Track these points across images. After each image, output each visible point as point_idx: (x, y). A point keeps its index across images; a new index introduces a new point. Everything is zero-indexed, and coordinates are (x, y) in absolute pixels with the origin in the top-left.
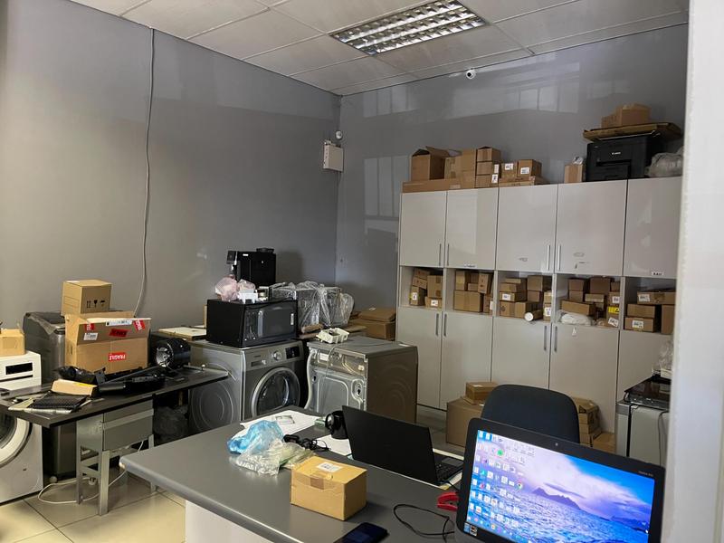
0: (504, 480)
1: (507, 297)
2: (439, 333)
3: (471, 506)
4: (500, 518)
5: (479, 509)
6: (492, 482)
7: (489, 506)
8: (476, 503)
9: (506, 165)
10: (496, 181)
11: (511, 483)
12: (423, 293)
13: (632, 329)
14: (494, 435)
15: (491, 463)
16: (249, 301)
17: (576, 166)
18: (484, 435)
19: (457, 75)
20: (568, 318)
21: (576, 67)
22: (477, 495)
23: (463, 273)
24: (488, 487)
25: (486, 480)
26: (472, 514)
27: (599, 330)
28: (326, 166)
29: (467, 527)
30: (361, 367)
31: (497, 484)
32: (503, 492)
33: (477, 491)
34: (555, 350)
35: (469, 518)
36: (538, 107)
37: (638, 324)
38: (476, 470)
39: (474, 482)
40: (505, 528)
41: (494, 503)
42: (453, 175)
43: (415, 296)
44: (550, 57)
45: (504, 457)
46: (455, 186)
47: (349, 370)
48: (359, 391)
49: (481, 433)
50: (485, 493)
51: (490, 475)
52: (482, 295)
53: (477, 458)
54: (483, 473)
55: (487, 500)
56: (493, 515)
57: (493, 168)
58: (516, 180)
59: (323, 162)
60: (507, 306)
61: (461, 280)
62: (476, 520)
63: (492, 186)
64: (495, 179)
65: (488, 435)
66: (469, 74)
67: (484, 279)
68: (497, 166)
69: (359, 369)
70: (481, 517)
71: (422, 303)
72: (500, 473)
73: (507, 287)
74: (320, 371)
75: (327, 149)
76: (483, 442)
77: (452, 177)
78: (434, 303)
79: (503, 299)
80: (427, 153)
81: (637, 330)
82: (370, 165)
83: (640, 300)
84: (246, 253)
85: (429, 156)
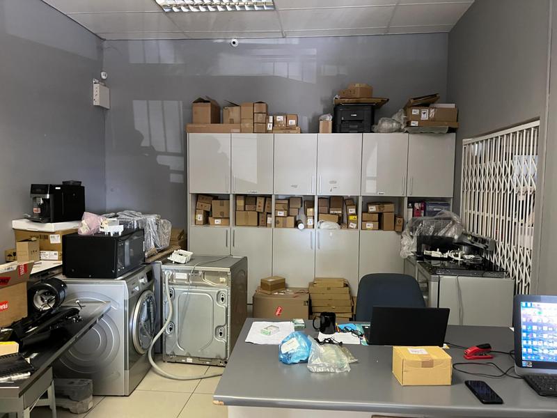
0: (545, 328)
1: (281, 214)
2: (229, 245)
3: (524, 350)
4: (546, 352)
5: (530, 351)
6: (537, 332)
7: (537, 347)
8: (527, 347)
9: (278, 117)
10: (271, 129)
11: (550, 329)
12: (207, 215)
13: (366, 229)
14: (533, 303)
15: (534, 321)
16: (116, 234)
17: (328, 122)
18: (526, 304)
19: (220, 41)
20: (325, 225)
21: (314, 52)
22: (527, 342)
23: (243, 197)
24: (535, 335)
25: (532, 332)
26: (525, 355)
27: (344, 232)
28: (95, 103)
29: (524, 364)
30: (223, 279)
31: (540, 332)
32: (545, 336)
33: (527, 339)
34: (319, 248)
35: (524, 358)
36: (288, 76)
37: (369, 225)
38: (524, 327)
39: (524, 335)
40: (549, 356)
41: (540, 344)
42: (232, 121)
43: (200, 217)
44: (295, 41)
45: (543, 314)
46: (235, 130)
47: (210, 283)
48: (223, 299)
49: (523, 304)
50: (533, 339)
51: (535, 328)
52: (258, 213)
53: (523, 319)
54: (530, 328)
55: (535, 343)
56: (540, 351)
57: (268, 118)
58: (287, 129)
59: (92, 100)
60: (281, 220)
61: (241, 203)
62: (529, 357)
63: (267, 132)
64: (270, 127)
65: (529, 304)
66: (234, 43)
67: (260, 201)
68: (271, 118)
69: (221, 281)
70: (531, 355)
71: (206, 222)
72: (540, 325)
73: (280, 207)
74: (177, 289)
75: (97, 88)
76: (526, 309)
77: (231, 123)
78: (218, 222)
79: (278, 215)
80: (208, 102)
81: (369, 229)
82: (139, 106)
83: (370, 210)
84: (58, 186)
85: (209, 104)
